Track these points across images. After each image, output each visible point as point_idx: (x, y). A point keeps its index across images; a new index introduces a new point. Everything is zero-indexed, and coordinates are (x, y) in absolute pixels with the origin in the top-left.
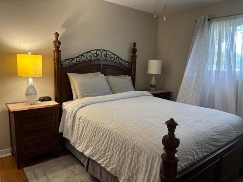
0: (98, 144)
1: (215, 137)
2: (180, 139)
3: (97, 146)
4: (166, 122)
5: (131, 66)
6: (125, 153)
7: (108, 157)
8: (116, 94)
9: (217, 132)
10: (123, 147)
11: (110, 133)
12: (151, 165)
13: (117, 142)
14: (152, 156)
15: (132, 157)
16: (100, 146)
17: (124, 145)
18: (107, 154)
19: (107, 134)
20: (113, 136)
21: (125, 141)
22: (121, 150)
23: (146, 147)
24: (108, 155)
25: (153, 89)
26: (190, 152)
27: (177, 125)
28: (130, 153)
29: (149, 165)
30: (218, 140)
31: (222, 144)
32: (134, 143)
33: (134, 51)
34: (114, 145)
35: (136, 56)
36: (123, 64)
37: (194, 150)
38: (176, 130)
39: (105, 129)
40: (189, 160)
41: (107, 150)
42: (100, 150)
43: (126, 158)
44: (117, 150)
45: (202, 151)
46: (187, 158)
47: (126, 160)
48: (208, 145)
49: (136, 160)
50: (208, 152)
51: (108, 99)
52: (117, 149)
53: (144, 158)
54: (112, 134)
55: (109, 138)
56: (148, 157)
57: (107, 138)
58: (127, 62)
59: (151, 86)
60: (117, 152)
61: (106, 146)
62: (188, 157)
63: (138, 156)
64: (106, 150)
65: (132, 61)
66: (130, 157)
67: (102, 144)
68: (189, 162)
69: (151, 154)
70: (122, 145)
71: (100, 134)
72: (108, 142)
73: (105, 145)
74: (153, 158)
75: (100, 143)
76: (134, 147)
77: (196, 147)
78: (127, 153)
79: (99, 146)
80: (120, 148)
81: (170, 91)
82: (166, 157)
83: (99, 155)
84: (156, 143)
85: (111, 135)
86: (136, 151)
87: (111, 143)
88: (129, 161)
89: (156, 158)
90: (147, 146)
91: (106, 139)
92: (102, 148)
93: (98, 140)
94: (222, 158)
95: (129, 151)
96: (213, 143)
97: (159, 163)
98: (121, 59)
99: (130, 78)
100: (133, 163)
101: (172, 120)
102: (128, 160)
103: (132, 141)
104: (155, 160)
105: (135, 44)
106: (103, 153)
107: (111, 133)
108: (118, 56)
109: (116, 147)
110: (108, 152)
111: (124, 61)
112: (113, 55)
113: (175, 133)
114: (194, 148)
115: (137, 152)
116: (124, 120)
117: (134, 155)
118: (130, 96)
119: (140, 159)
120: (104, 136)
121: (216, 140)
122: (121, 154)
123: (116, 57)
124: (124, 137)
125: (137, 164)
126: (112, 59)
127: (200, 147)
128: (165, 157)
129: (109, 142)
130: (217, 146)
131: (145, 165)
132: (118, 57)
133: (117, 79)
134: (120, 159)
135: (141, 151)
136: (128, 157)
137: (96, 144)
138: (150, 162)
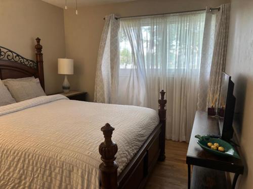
0: (7, 172)
1: (141, 133)
2: (117, 144)
3: (6, 174)
4: (102, 129)
5: (37, 66)
6: (50, 175)
7: (27, 185)
8: (21, 103)
9: (141, 128)
10: (48, 168)
11: (25, 154)
12: (88, 180)
13: (36, 164)
14: (87, 170)
15: (62, 178)
16: (11, 174)
17: (49, 165)
18: (23, 182)
19: (20, 157)
20: (30, 157)
21: (49, 160)
22: (45, 171)
23: (78, 161)
24: (25, 183)
25: (67, 91)
26: (124, 153)
27: (114, 129)
28: (59, 173)
29: (86, 181)
30: (143, 134)
31: (146, 138)
32: (62, 159)
33: (39, 48)
34: (33, 169)
35: (42, 54)
36: (27, 63)
37: (126, 151)
38: (112, 135)
39: (16, 150)
40: (124, 163)
41: (23, 177)
42: (12, 179)
43: (53, 179)
44: (39, 174)
45: (133, 149)
46: (122, 161)
47: (54, 182)
48: (136, 142)
49: (67, 179)
50: (137, 149)
51: (11, 110)
52: (38, 172)
53: (78, 175)
54: (29, 156)
55: (24, 160)
56: (82, 173)
57: (21, 161)
58: (31, 61)
59: (64, 88)
60: (38, 176)
61: (21, 171)
62: (123, 159)
63: (70, 174)
64: (21, 177)
65: (37, 60)
66: (59, 177)
67: (14, 170)
68: (124, 164)
69: (85, 168)
70: (45, 166)
71: (10, 159)
72: (23, 166)
73: (19, 171)
74: (89, 173)
75: (11, 169)
76: (63, 165)
77: (128, 147)
78: (53, 174)
79: (9, 174)
80: (42, 170)
81: (85, 92)
82: (105, 166)
83: (12, 185)
84: (89, 153)
85: (27, 156)
86: (66, 169)
87: (28, 167)
88: (58, 182)
89: (92, 171)
90: (80, 160)
91: (20, 164)
92: (15, 176)
93: (6, 167)
94: (147, 151)
95: (57, 170)
96: (139, 139)
97: (97, 175)
98: (22, 58)
99: (38, 80)
100: (63, 184)
101: (108, 125)
102: (55, 181)
103: (58, 158)
104: (92, 174)
105: (38, 40)
106: (17, 181)
107: (27, 154)
108: (18, 53)
109: (37, 170)
110: (25, 178)
111: (27, 60)
112: (10, 53)
113: (112, 139)
114: (126, 149)
115: (68, 169)
116: (42, 134)
117: (64, 174)
118: (42, 103)
119: (72, 176)
120: (16, 160)
121: (142, 136)
122: (45, 177)
123: (15, 55)
124: (47, 155)
125: (70, 184)
126: (10, 58)
127: (131, 146)
128: (103, 167)
129: (26, 166)
130: (143, 141)
131: (80, 182)
132: (18, 55)
133: (21, 82)
134: (44, 184)
135: (73, 167)
136: (56, 179)
137: (4, 173)
138: (86, 177)
